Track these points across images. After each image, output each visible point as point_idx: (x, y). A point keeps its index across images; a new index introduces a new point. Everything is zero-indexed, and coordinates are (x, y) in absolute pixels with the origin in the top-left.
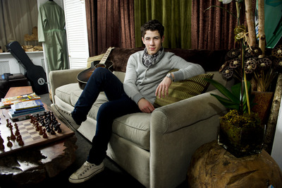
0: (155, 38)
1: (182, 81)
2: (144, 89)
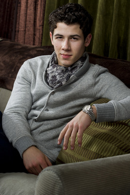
0: (71, 37)
1: (111, 123)
2: (42, 128)
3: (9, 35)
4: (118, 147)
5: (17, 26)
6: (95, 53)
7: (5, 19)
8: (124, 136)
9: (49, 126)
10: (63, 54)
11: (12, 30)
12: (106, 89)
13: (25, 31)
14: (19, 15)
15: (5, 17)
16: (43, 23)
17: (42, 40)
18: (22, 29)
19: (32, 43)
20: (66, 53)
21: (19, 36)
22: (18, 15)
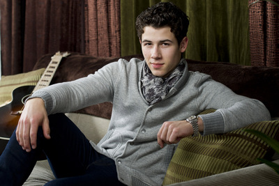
0: (162, 43)
3: (77, 47)
4: (232, 162)
5: (86, 35)
6: (189, 58)
7: (70, 28)
8: (237, 149)
9: (148, 150)
10: (154, 64)
11: (80, 41)
12: (210, 98)
13: (97, 39)
14: (88, 21)
15: (70, 25)
16: (120, 27)
17: (120, 50)
18: (93, 38)
19: (108, 53)
20: (157, 62)
21: (90, 47)
22: (86, 21)
